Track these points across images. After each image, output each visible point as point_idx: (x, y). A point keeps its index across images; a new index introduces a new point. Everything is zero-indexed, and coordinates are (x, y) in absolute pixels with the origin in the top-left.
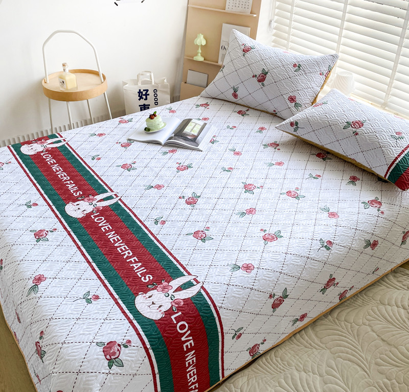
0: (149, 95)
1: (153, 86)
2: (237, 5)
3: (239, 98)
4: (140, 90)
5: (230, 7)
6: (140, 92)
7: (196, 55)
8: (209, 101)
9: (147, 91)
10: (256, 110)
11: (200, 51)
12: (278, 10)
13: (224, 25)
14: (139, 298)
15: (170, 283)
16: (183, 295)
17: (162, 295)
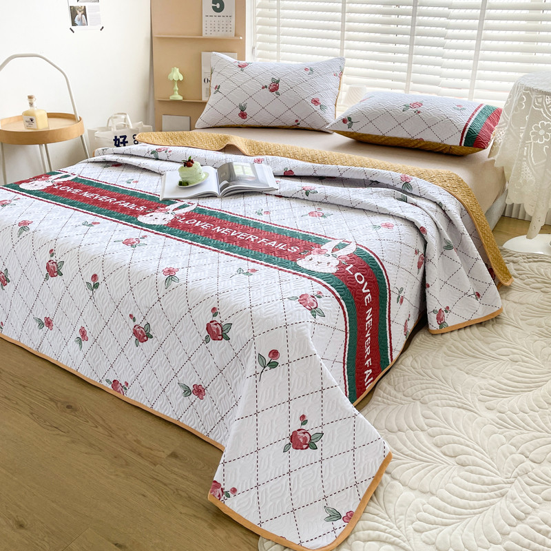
0: (127, 142)
1: (132, 130)
2: (217, 29)
4: (116, 137)
5: (209, 32)
6: (116, 139)
7: (173, 94)
9: (125, 137)
11: (177, 89)
12: (260, 35)
13: (203, 54)
14: (300, 263)
15: (322, 248)
16: (343, 253)
17: (323, 256)
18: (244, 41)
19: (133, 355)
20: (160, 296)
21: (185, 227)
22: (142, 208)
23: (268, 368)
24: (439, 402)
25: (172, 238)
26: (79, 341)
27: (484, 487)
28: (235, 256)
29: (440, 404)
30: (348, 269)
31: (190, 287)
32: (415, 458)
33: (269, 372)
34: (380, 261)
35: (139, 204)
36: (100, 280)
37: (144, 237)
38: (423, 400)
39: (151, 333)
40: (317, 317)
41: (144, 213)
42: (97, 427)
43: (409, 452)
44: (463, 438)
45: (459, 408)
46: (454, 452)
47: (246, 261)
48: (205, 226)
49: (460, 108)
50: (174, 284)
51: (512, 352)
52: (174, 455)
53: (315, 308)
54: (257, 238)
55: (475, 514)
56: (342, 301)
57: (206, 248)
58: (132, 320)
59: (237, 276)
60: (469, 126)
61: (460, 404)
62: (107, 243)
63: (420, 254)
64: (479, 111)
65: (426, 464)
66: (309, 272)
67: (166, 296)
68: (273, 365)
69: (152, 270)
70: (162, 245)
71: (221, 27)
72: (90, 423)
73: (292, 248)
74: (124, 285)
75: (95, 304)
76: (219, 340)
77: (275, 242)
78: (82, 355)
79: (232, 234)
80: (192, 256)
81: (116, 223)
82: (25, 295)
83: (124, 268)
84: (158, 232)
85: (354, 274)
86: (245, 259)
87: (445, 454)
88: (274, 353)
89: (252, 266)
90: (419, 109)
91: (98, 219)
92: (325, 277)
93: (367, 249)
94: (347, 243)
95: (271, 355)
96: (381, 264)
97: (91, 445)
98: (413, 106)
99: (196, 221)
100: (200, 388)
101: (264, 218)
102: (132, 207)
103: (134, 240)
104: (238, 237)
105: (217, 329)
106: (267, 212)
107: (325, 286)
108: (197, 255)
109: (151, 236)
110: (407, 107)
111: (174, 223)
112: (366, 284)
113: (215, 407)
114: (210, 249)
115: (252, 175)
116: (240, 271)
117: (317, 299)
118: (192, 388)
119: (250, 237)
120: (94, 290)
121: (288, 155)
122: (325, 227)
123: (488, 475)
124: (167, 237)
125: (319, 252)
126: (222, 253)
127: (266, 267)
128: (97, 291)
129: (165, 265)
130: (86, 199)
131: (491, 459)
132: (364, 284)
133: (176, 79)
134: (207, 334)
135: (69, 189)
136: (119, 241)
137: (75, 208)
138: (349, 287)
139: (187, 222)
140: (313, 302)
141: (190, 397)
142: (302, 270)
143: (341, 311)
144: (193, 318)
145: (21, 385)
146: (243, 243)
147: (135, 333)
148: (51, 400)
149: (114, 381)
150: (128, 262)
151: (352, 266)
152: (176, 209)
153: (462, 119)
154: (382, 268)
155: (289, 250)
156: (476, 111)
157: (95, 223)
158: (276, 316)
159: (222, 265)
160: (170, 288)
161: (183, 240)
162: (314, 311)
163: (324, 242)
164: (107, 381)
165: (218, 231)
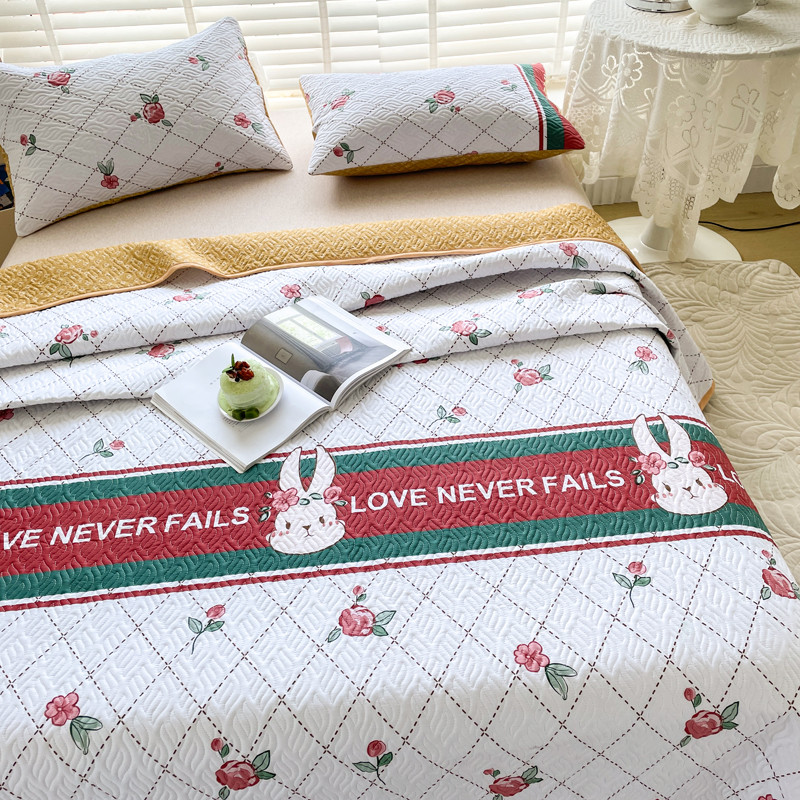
14: (667, 505)
15: (645, 452)
17: (671, 471)
22: (241, 515)
35: (219, 507)
36: (393, 746)
37: (360, 594)
41: (265, 527)
48: (416, 499)
50: (573, 683)
59: (636, 596)
70: (417, 593)
73: (609, 476)
74: (462, 732)
75: (387, 787)
79: (486, 496)
83: (436, 699)
90: (454, 104)
94: (656, 422)
98: (440, 99)
99: (383, 495)
102: (216, 520)
103: (358, 614)
106: (458, 410)
110: (432, 104)
115: (334, 336)
116: (622, 581)
121: (311, 255)
125: (654, 465)
128: (390, 767)
130: (87, 552)
139: (373, 507)
144: (652, 725)
151: (719, 467)
152: (305, 482)
155: (611, 484)
157: (216, 612)
163: (628, 436)
165: (453, 499)
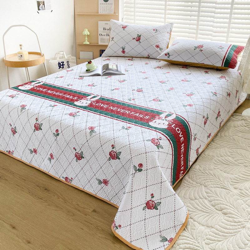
0: (64, 65)
1: (67, 59)
2: (105, 10)
3: (126, 53)
5: (101, 12)
6: (59, 63)
7: (85, 41)
8: (109, 58)
10: (137, 57)
11: (87, 39)
12: (126, 12)
13: (99, 22)
14: (151, 123)
15: (160, 116)
16: (170, 118)
17: (161, 120)
18: (118, 16)
19: (75, 166)
20: (88, 139)
21: (96, 107)
22: (76, 98)
23: (137, 171)
24: (212, 186)
25: (91, 112)
26: (50, 159)
27: (235, 224)
28: (120, 121)
29: (213, 187)
30: (172, 126)
31: (101, 136)
32: (203, 211)
33: (138, 174)
34: (187, 122)
35: (74, 96)
36: (60, 132)
37: (78, 112)
38: (205, 185)
39: (83, 156)
40: (160, 149)
41: (77, 100)
42: (59, 198)
43: (201, 209)
44: (224, 202)
45: (222, 188)
46: (221, 208)
47: (126, 123)
48: (105, 106)
49: (221, 47)
50: (94, 134)
51: (244, 162)
52: (94, 211)
53: (159, 145)
54: (130, 112)
55: (232, 236)
56: (171, 141)
57: (107, 117)
58: (74, 150)
59: (122, 130)
60: (226, 57)
61: (222, 187)
62: (62, 115)
63: (205, 118)
64: (230, 48)
65: (208, 214)
66: (155, 128)
67: (91, 140)
68: (140, 170)
69: (83, 128)
70: (86, 115)
71: (107, 9)
72: (56, 197)
73: (146, 116)
74: (71, 134)
75: (58, 143)
76: (115, 159)
77: (138, 114)
78: (51, 166)
79: (118, 110)
80: (101, 121)
81: (65, 105)
82: (24, 139)
83: (71, 127)
84: (84, 109)
85: (176, 129)
86: (125, 122)
87: (217, 210)
88: (141, 165)
89: (129, 125)
90: (202, 49)
91: (56, 104)
92: (163, 130)
93: (181, 116)
94: (171, 114)
95: (139, 166)
96: (188, 123)
97: (57, 207)
98: (199, 47)
99: (101, 104)
100: (106, 181)
101: (132, 102)
102: (71, 97)
103: (74, 114)
104: (121, 111)
105: (114, 154)
106: (134, 99)
107: (162, 134)
108: (103, 120)
109: (81, 112)
110: (196, 48)
111: (91, 105)
112: (181, 133)
113: (113, 189)
114: (108, 117)
116: (123, 128)
117: (159, 140)
118: (102, 181)
119: (127, 111)
120: (57, 136)
122: (161, 106)
123: (237, 218)
124: (89, 112)
125: (159, 118)
126: (114, 119)
127: (135, 126)
128: (58, 137)
129: (89, 125)
130: (49, 94)
131: (238, 211)
132: (180, 133)
133: (86, 34)
134: (110, 156)
135: (41, 89)
136: (67, 114)
137: (45, 98)
138: (173, 134)
139: (97, 105)
140: (157, 142)
141: (102, 185)
142: (152, 127)
143: (170, 146)
144: (103, 149)
145: (23, 179)
146: (123, 114)
147: (76, 156)
148: (38, 186)
149: (66, 177)
150: (72, 124)
151: (174, 125)
152: (91, 98)
153: (223, 54)
154: (188, 125)
155: (145, 117)
156: (229, 48)
157: (55, 106)
158: (141, 148)
159: (115, 125)
160: (92, 136)
161: (96, 113)
162: (158, 146)
163: (161, 113)
164: (63, 177)
165: (111, 109)
